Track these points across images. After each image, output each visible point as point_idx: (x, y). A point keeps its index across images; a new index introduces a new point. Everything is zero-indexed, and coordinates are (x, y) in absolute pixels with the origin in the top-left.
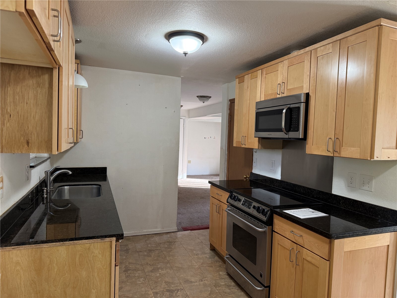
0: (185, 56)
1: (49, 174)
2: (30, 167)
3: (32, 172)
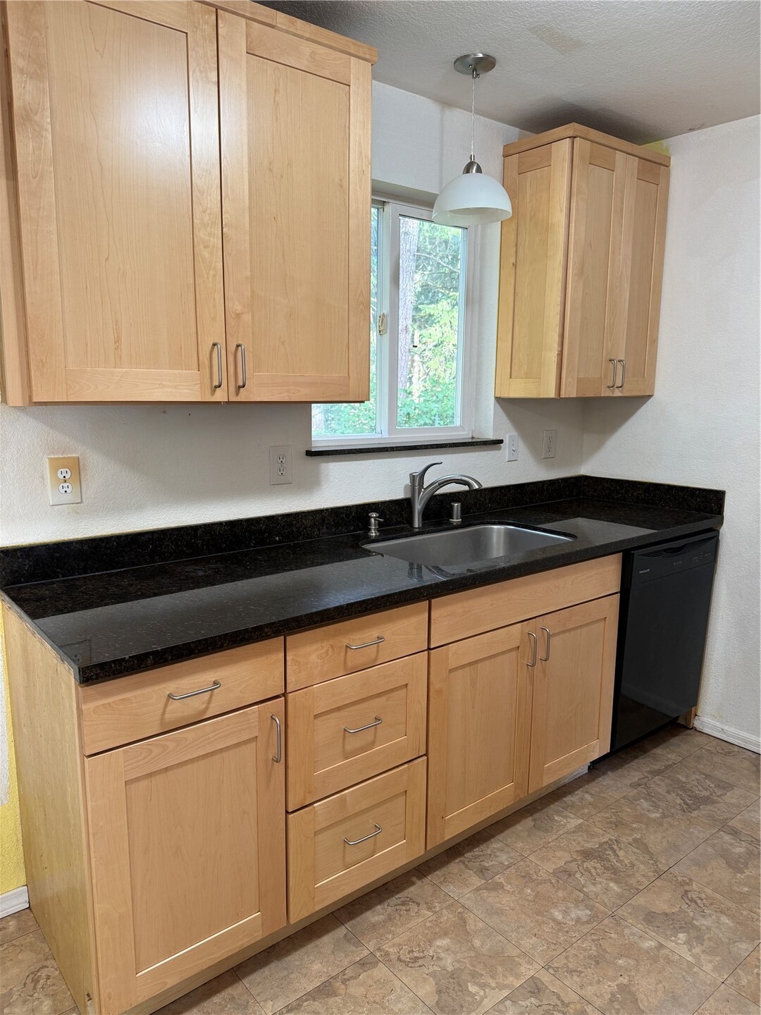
1: (417, 480)
2: (310, 453)
3: (334, 469)
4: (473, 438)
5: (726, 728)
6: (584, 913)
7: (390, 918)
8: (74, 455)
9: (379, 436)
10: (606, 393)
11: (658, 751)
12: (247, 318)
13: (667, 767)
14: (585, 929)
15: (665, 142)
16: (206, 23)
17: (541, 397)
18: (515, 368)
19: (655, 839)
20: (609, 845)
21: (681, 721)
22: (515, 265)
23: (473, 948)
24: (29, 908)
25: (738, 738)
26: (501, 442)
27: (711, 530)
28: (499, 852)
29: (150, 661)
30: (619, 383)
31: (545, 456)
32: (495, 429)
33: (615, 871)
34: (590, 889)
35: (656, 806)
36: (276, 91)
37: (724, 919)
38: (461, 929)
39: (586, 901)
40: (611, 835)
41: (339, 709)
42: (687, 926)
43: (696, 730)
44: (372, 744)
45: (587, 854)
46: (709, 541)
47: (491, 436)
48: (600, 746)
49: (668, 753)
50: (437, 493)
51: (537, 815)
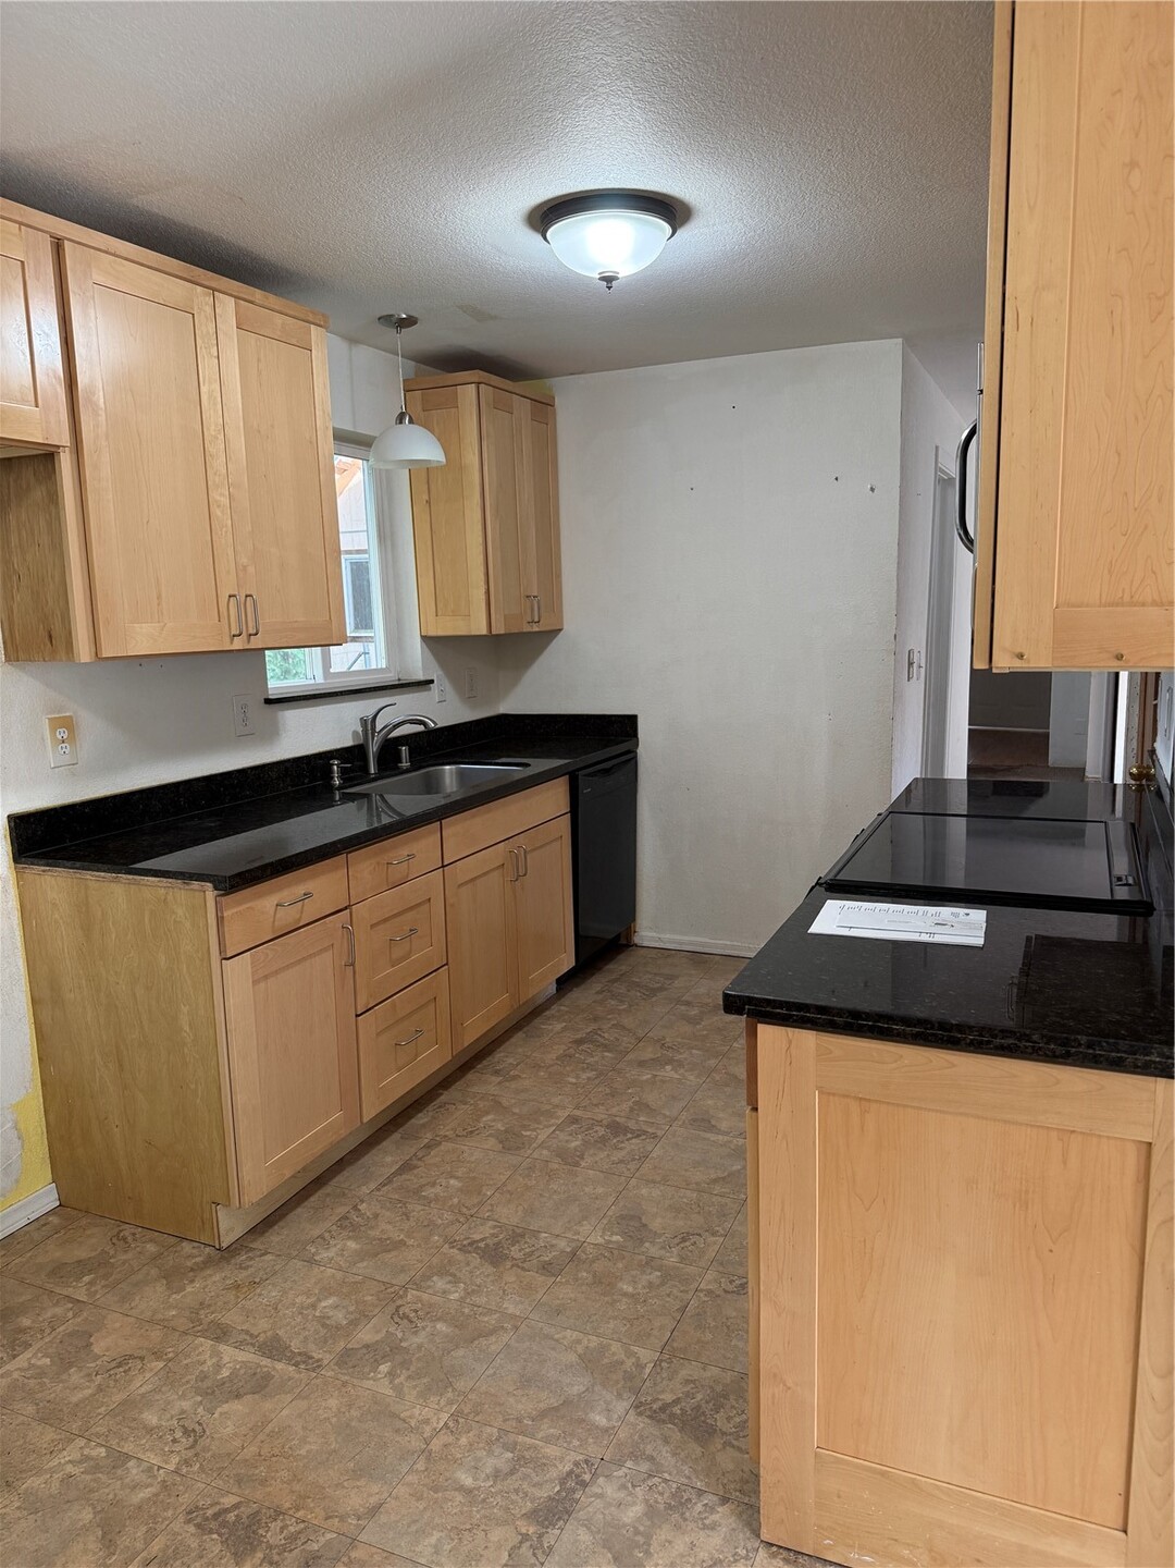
0: (609, 288)
1: (368, 724)
2: (268, 701)
3: (291, 717)
4: (399, 680)
5: (662, 936)
6: (592, 1074)
7: (434, 1118)
8: (68, 714)
9: (312, 682)
10: (527, 629)
11: (611, 966)
12: (251, 569)
13: (622, 975)
14: (597, 1081)
15: (548, 382)
16: (207, 304)
17: (473, 633)
18: (440, 605)
19: (627, 1021)
20: (594, 1032)
21: (623, 941)
22: (428, 502)
23: (514, 1114)
24: (60, 1205)
25: (675, 943)
26: (432, 681)
27: (629, 752)
28: (504, 1057)
29: (269, 872)
30: (536, 620)
31: (469, 695)
32: (425, 668)
33: (606, 1046)
34: (590, 1060)
35: (622, 1001)
36: (259, 360)
37: (694, 1051)
38: (497, 1105)
39: (590, 1067)
40: (593, 1026)
41: (385, 920)
42: (670, 1061)
43: (636, 946)
44: (408, 955)
45: (580, 1042)
46: (629, 761)
47: (421, 677)
48: (567, 961)
49: (618, 967)
50: (390, 736)
51: (525, 1029)
